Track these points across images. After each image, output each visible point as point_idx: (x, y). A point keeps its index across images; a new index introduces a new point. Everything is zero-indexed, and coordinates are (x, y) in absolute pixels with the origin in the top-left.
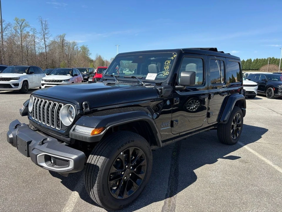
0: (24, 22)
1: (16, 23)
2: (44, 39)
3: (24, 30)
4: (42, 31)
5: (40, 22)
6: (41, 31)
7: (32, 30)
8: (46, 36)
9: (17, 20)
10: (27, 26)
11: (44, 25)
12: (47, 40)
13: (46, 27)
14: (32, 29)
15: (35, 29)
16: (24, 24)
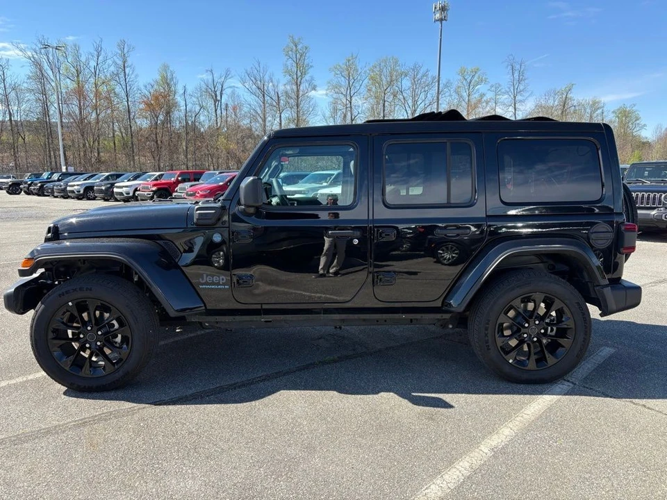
0: (477, 75)
1: (462, 78)
2: (515, 104)
3: (475, 91)
4: (512, 88)
5: (510, 67)
6: (509, 88)
7: (493, 88)
8: (518, 98)
9: (462, 73)
10: (480, 82)
11: (516, 74)
12: (520, 107)
13: (521, 77)
14: (492, 86)
15: (500, 85)
16: (476, 78)
